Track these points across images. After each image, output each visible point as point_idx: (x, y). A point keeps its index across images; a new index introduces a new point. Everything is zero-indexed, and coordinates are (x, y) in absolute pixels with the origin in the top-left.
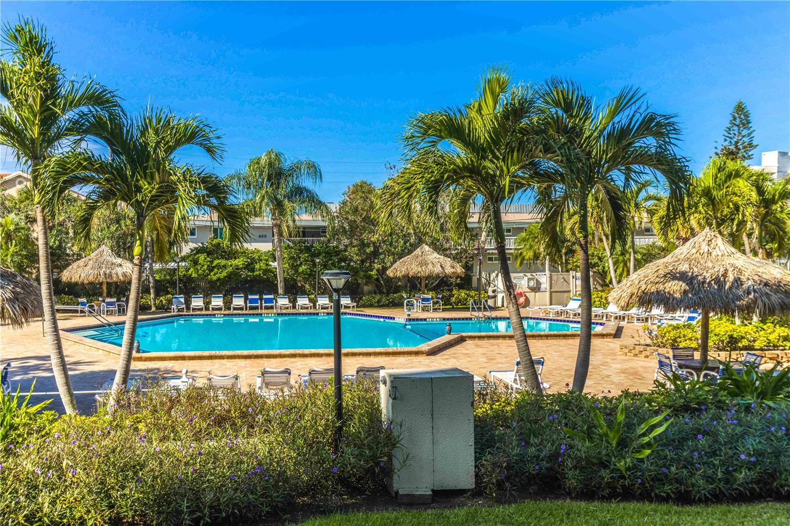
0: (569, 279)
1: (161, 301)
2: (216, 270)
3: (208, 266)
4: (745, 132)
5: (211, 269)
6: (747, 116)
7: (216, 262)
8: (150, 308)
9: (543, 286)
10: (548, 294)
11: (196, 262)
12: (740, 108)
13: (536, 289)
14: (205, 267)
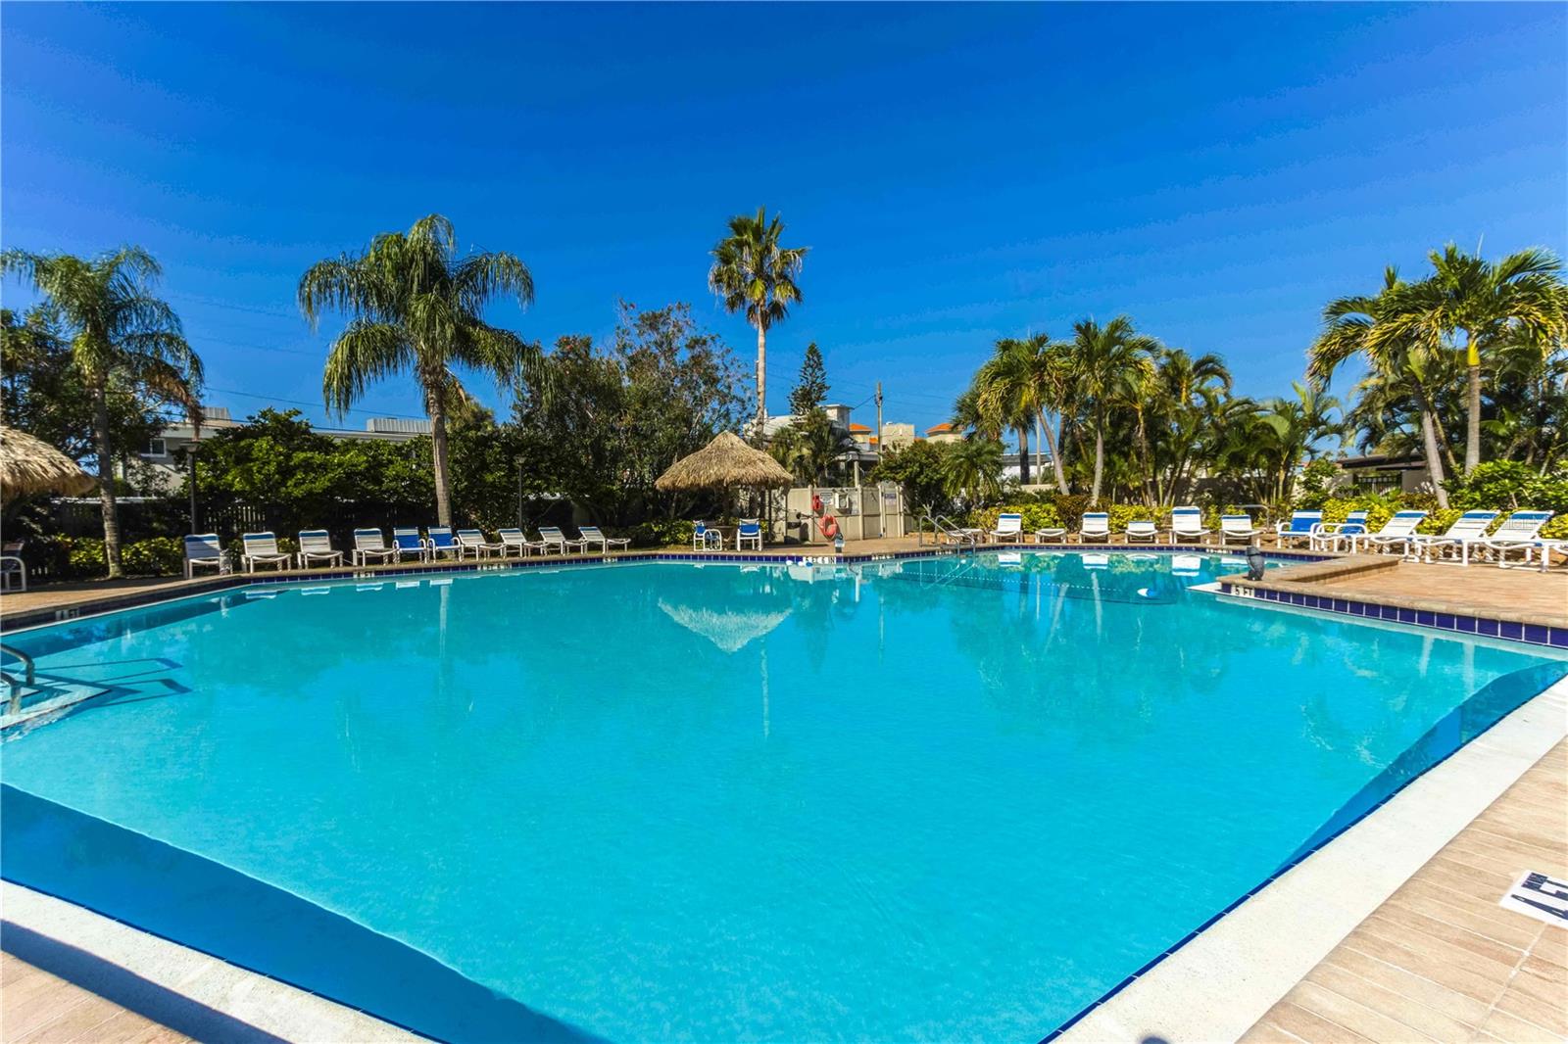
0: (878, 496)
1: (137, 553)
2: (299, 475)
3: (279, 464)
4: (819, 374)
5: (286, 472)
6: (819, 357)
7: (299, 456)
8: (105, 569)
9: (854, 507)
10: (860, 517)
11: (243, 458)
12: (813, 350)
13: (846, 512)
14: (272, 468)
